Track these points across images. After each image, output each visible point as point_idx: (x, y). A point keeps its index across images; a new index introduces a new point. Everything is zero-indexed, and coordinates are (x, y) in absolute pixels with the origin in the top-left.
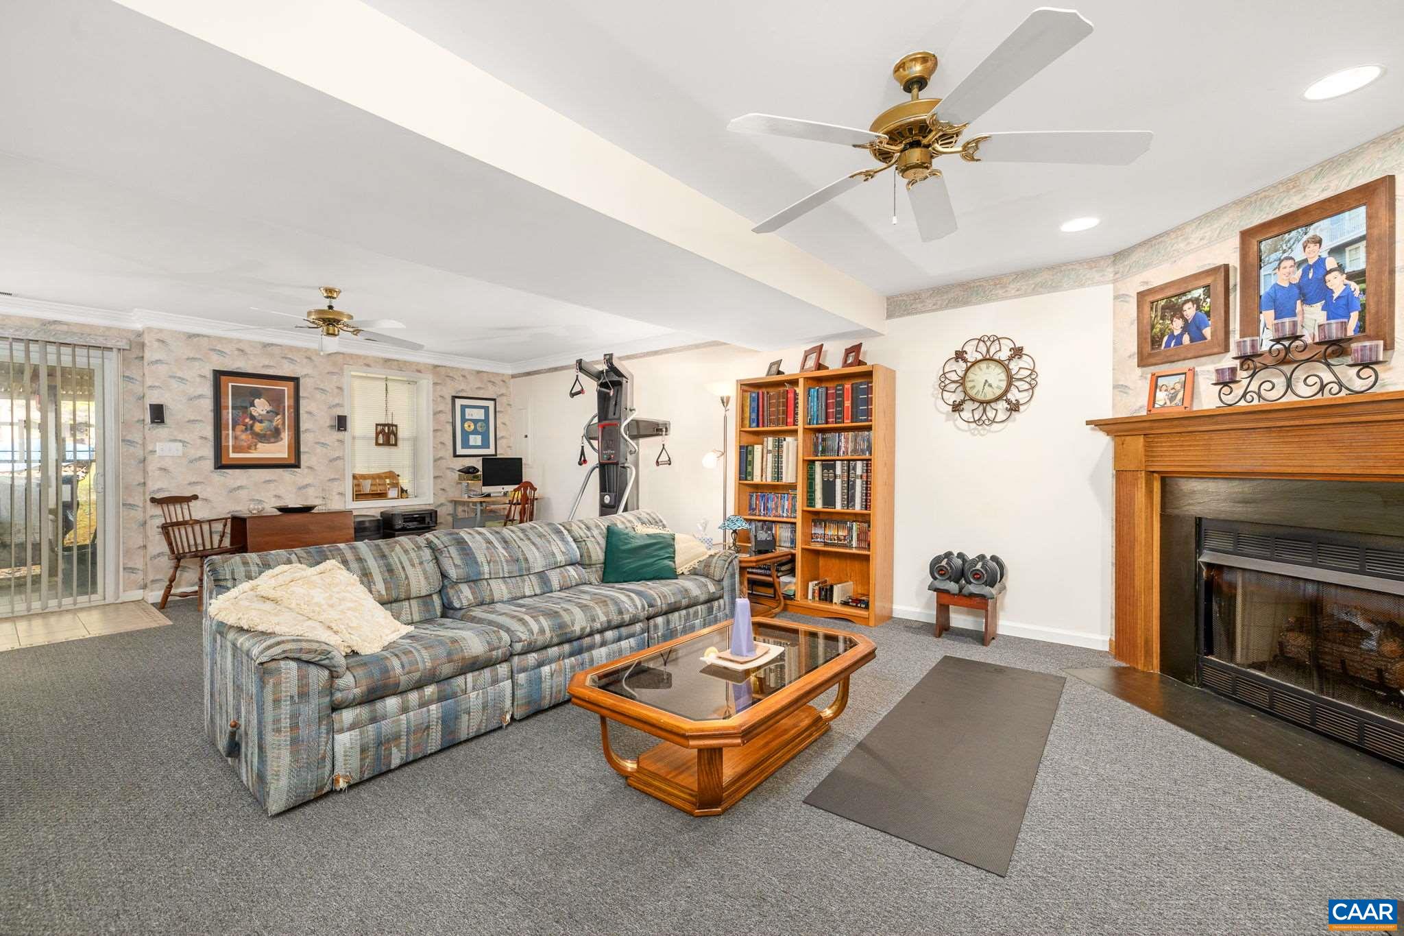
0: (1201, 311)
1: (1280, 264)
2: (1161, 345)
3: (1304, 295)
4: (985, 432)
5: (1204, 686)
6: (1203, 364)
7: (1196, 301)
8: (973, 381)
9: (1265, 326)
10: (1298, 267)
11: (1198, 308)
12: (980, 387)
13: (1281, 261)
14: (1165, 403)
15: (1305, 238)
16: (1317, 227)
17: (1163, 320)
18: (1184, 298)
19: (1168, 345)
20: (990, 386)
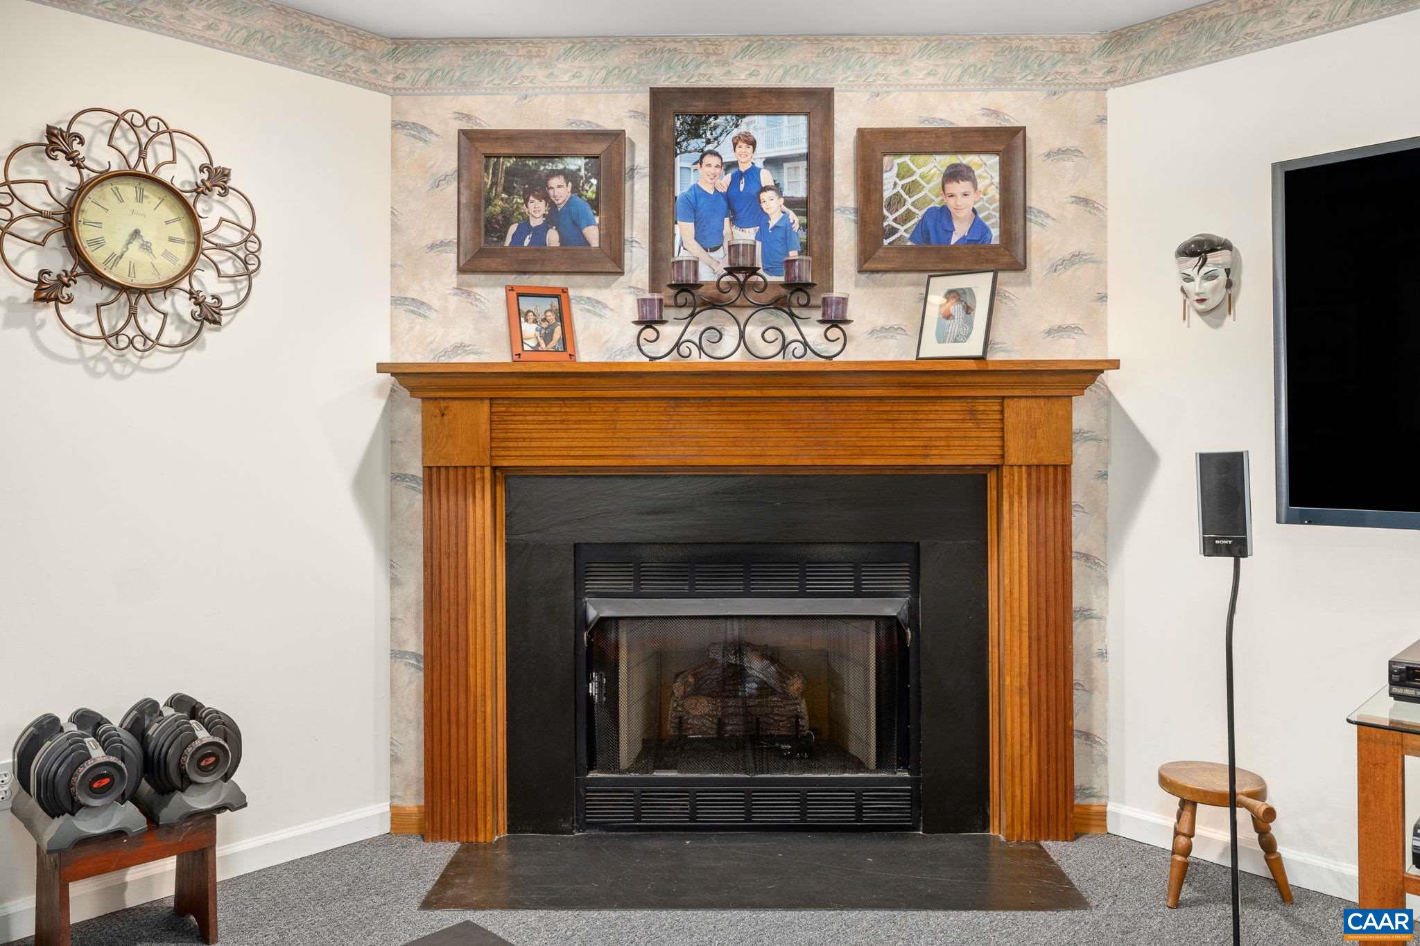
0: (580, 196)
1: (702, 157)
2: (503, 238)
3: (734, 213)
4: (128, 370)
5: (590, 826)
6: (582, 286)
7: (571, 176)
8: (98, 225)
9: (682, 243)
10: (727, 170)
11: (576, 190)
12: (115, 243)
13: (704, 154)
14: (539, 345)
15: (735, 132)
16: (751, 122)
17: (510, 194)
18: (550, 166)
19: (518, 238)
20: (146, 247)
